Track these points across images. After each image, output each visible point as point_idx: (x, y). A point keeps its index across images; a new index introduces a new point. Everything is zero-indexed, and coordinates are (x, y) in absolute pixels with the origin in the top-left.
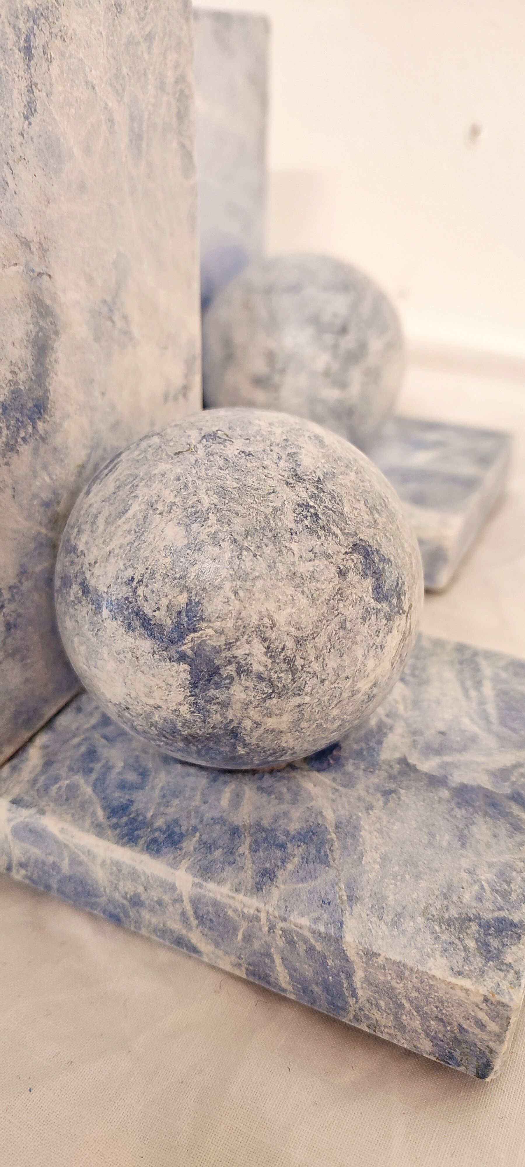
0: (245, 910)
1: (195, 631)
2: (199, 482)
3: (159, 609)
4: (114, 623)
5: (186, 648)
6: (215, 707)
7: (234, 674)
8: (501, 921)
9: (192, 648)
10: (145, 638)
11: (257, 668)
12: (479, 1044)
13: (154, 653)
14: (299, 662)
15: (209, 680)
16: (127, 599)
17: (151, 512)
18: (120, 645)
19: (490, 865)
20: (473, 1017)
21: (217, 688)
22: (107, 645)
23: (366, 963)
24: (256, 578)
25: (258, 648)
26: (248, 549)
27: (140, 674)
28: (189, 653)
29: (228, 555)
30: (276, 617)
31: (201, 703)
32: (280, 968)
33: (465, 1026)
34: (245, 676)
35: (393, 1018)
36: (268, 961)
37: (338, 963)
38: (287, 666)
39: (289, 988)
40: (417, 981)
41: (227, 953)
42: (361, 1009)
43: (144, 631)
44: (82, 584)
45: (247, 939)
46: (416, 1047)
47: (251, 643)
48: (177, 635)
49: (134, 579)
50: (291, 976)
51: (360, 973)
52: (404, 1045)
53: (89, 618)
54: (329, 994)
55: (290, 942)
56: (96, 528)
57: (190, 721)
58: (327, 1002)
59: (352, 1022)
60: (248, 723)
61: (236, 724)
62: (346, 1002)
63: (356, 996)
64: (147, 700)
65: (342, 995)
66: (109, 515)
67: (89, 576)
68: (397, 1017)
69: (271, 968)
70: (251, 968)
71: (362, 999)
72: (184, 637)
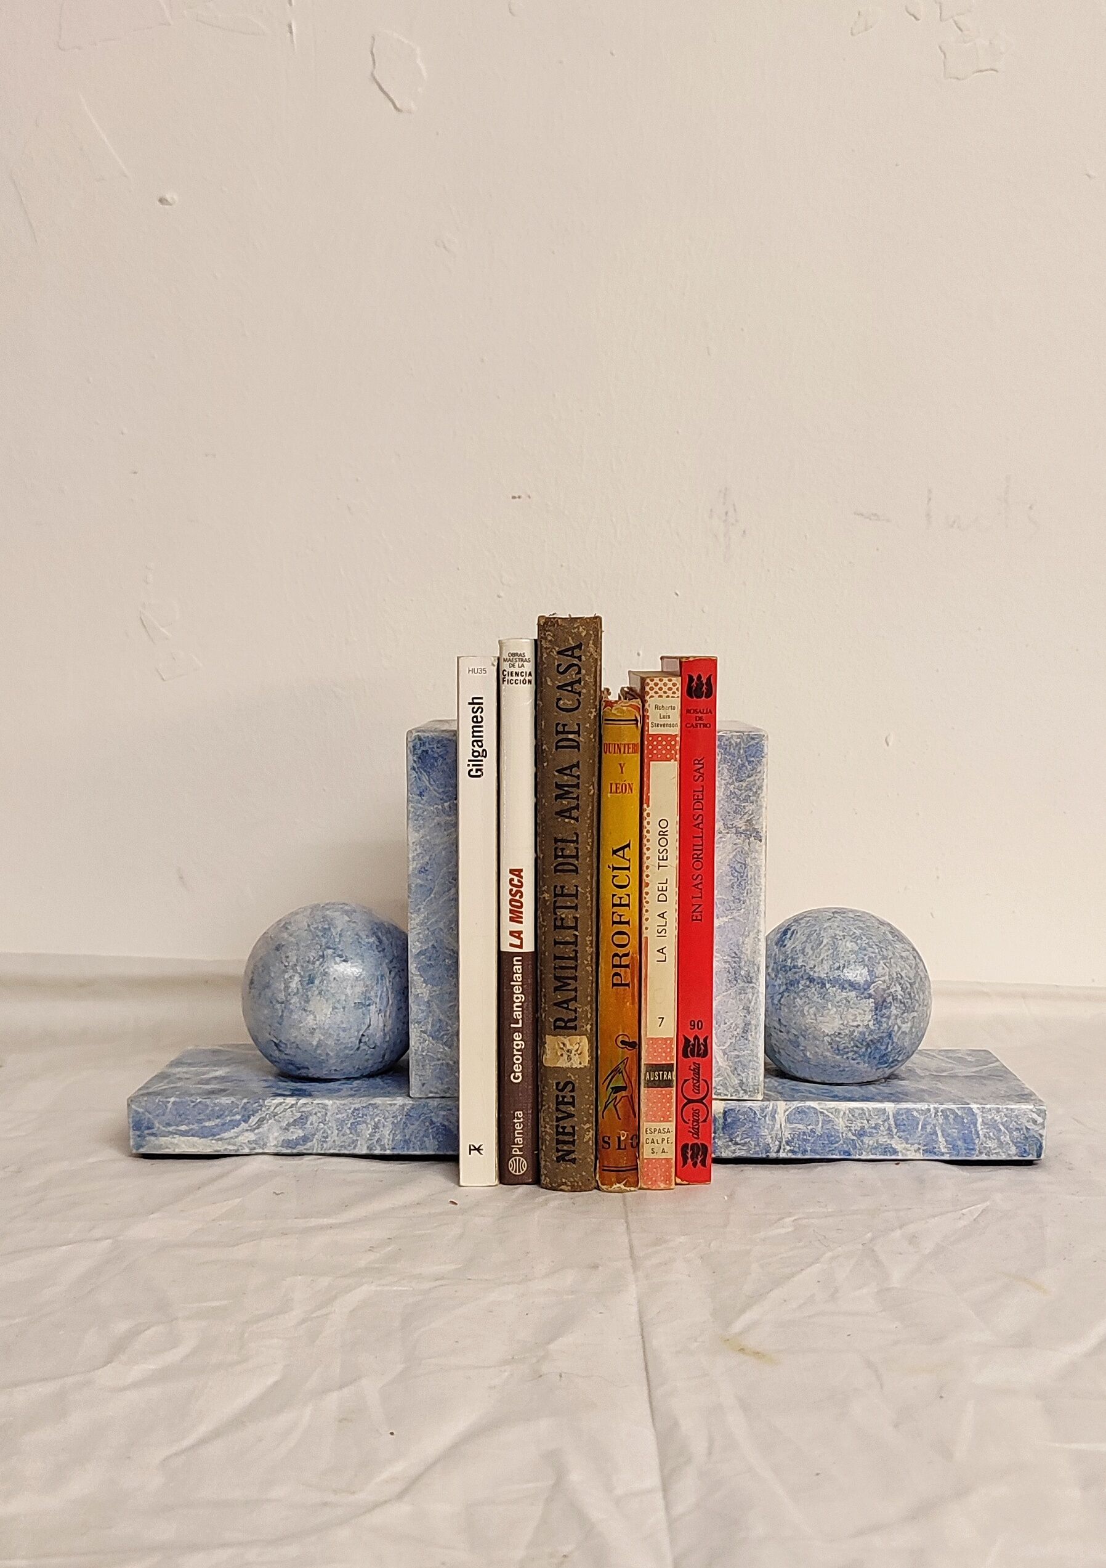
0: (923, 1108)
1: (874, 983)
2: (850, 927)
4: (834, 989)
5: (871, 991)
6: (884, 1019)
7: (892, 1001)
8: (1022, 1093)
9: (874, 991)
10: (853, 992)
11: (899, 997)
12: (1035, 1134)
13: (857, 997)
14: (912, 995)
15: (882, 1005)
17: (835, 940)
18: (838, 998)
19: (1003, 1087)
20: (1031, 1118)
21: (885, 1009)
22: (831, 1001)
23: (982, 1112)
24: (890, 958)
25: (899, 988)
27: (850, 1009)
28: (873, 993)
29: (877, 951)
30: (902, 974)
31: (879, 1018)
32: (941, 1139)
33: (1029, 1127)
34: (895, 1002)
35: (996, 1141)
36: (934, 1137)
37: (969, 1118)
38: (908, 996)
39: (945, 1150)
40: (1005, 1110)
41: (912, 1144)
42: (982, 1144)
43: (850, 988)
44: (807, 979)
45: (924, 1128)
46: (1009, 1155)
47: (895, 985)
48: (866, 987)
49: (840, 967)
50: (946, 1141)
51: (980, 1120)
52: (1003, 1157)
53: (815, 992)
54: (966, 1143)
55: (946, 1117)
56: (805, 954)
57: (872, 1031)
58: (965, 1150)
59: (977, 1156)
60: (896, 1028)
61: (891, 1029)
62: (975, 1143)
63: (978, 1137)
64: (852, 1024)
65: (973, 1139)
66: (810, 947)
67: (811, 973)
68: (999, 1140)
69: (936, 1142)
70: (925, 1148)
71: (982, 1137)
72: (869, 987)
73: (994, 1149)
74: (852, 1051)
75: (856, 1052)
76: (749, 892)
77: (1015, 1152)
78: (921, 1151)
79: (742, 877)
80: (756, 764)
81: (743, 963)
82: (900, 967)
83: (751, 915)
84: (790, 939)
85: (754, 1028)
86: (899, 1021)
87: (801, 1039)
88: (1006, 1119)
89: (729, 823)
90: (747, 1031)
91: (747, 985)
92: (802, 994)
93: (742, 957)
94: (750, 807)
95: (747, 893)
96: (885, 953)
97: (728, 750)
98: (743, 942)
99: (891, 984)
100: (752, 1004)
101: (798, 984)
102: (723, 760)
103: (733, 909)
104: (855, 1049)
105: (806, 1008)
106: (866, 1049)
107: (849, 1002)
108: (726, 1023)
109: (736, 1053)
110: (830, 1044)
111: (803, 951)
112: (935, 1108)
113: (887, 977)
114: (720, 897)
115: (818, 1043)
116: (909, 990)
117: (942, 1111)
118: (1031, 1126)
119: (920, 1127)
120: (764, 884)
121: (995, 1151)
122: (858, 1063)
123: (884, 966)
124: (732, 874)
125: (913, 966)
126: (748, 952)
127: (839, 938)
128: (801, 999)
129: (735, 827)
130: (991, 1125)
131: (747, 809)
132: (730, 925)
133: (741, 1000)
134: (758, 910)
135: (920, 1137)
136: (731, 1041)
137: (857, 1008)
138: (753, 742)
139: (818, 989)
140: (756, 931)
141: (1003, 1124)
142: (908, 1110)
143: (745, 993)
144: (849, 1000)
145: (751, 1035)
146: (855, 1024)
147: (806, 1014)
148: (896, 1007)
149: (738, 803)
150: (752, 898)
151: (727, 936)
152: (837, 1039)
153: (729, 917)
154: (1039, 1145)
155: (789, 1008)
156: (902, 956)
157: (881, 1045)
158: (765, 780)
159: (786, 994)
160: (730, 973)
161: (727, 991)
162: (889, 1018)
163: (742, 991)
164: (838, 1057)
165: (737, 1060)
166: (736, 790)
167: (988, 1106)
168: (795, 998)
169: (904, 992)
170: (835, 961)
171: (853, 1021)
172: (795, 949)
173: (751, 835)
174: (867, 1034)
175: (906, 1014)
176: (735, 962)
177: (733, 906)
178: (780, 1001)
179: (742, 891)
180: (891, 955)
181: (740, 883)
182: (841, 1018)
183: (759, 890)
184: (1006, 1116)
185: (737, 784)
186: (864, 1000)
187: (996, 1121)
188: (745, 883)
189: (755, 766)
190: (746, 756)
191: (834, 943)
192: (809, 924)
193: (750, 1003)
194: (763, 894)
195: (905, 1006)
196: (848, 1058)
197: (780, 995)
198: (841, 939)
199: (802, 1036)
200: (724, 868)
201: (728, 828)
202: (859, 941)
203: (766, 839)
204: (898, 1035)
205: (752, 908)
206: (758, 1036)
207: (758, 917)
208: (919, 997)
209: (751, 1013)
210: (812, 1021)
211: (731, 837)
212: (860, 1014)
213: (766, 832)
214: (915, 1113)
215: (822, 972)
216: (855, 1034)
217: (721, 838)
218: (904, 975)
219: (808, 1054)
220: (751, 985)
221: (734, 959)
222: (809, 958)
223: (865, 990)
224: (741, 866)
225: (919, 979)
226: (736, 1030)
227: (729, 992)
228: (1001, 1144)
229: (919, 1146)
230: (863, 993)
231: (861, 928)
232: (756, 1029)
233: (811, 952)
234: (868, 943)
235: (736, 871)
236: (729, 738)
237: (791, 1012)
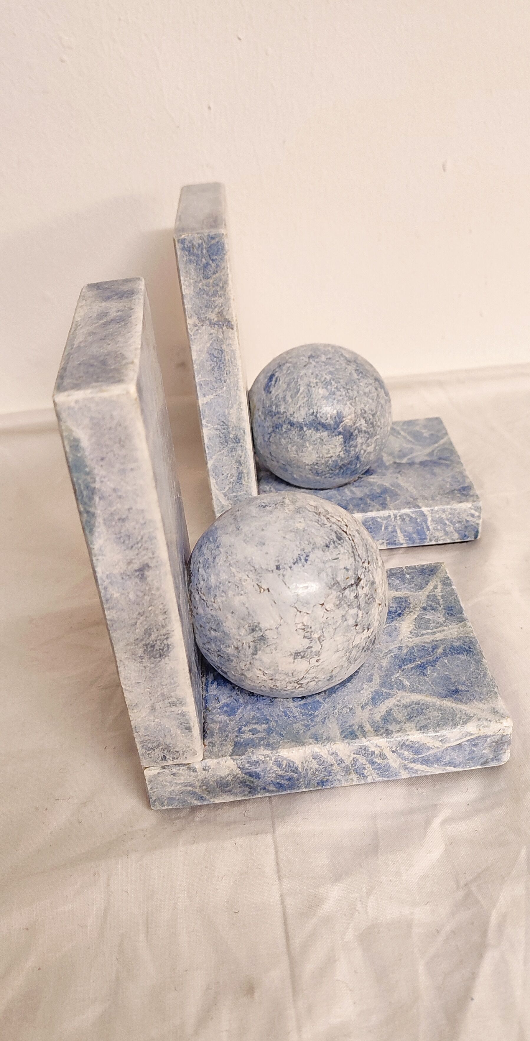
0: (385, 516)
1: (342, 422)
2: (321, 373)
3: (327, 419)
4: (310, 431)
5: (340, 429)
6: (352, 449)
7: (357, 433)
8: (462, 487)
9: (342, 429)
10: (325, 432)
11: (364, 429)
13: (329, 436)
14: (375, 423)
15: (350, 439)
16: (314, 420)
17: (310, 388)
18: (314, 438)
19: (448, 477)
20: (469, 513)
21: (353, 441)
22: (308, 440)
23: (431, 513)
24: (356, 398)
25: (363, 421)
26: (349, 389)
27: (324, 446)
28: (342, 431)
29: (344, 393)
32: (400, 534)
33: (468, 519)
34: (360, 433)
35: (443, 531)
36: (394, 534)
37: (421, 518)
38: (371, 426)
39: (404, 542)
40: (449, 510)
41: (378, 540)
42: (432, 535)
43: (323, 429)
44: (288, 423)
45: (386, 528)
46: (452, 539)
47: (360, 420)
48: (336, 426)
49: (314, 412)
50: (404, 535)
51: (430, 519)
52: (449, 541)
53: (296, 434)
54: (419, 535)
55: (403, 520)
56: (286, 401)
57: (342, 458)
58: (419, 539)
59: (428, 542)
60: (362, 452)
61: (358, 453)
62: (426, 535)
63: (429, 530)
64: (326, 456)
65: (424, 532)
66: (290, 395)
67: (292, 419)
68: (445, 530)
69: (396, 537)
70: (388, 541)
71: (431, 530)
72: (338, 426)
73: (442, 537)
74: (328, 473)
75: (331, 474)
76: (228, 372)
77: (457, 537)
78: (385, 544)
79: (220, 361)
80: (220, 262)
81: (231, 429)
82: (364, 403)
83: (233, 390)
84: (275, 387)
85: (246, 475)
86: (364, 447)
87: (288, 467)
88: (450, 516)
89: (203, 316)
90: (241, 478)
91: (236, 444)
92: (285, 435)
93: (229, 424)
94: (219, 301)
95: (227, 374)
96: (351, 394)
97: (192, 251)
98: (229, 413)
99: (356, 420)
100: (242, 458)
101: (281, 427)
102: (188, 261)
103: (217, 388)
104: (330, 472)
105: (289, 446)
106: (340, 471)
107: (323, 440)
108: (223, 474)
109: (234, 494)
110: (311, 470)
111: (284, 399)
112: (394, 515)
113: (353, 415)
114: (204, 379)
115: (301, 470)
116: (371, 420)
117: (400, 516)
118: (469, 519)
119: (383, 528)
120: (240, 365)
121: (442, 538)
122: (334, 479)
123: (350, 406)
124: (211, 360)
125: (375, 398)
126: (234, 420)
127: (313, 386)
128: (285, 439)
129: (208, 319)
130: (440, 521)
131: (217, 302)
132: (215, 401)
133: (233, 456)
134: (237, 387)
135: (383, 535)
136: (229, 486)
137: (330, 444)
138: (213, 242)
139: (297, 432)
140: (238, 403)
141: (448, 520)
142: (373, 519)
143: (235, 451)
144: (323, 438)
145: (245, 480)
146: (329, 455)
147: (290, 450)
148: (362, 437)
149: (208, 298)
150: (231, 378)
151: (214, 409)
152: (316, 467)
153: (214, 394)
154: (476, 530)
155: (276, 446)
156: (365, 393)
157: (351, 465)
158: (230, 276)
159: (273, 435)
160: (221, 438)
161: (220, 451)
162: (356, 446)
163: (233, 450)
164: (318, 478)
165: (236, 499)
166: (205, 287)
167: (436, 508)
168: (280, 439)
169: (367, 423)
170: (309, 408)
171: (327, 454)
172: (278, 397)
173: (223, 325)
174: (339, 461)
175: (370, 440)
176: (224, 429)
177: (216, 385)
178: (269, 439)
179: (222, 373)
180: (355, 393)
181: (219, 366)
182: (317, 453)
183: (236, 370)
184: (450, 514)
185: (204, 281)
186: (335, 437)
187: (442, 518)
188: (224, 366)
189: (219, 263)
190: (209, 256)
191: (309, 390)
192: (289, 372)
193: (241, 457)
194: (240, 373)
195: (369, 434)
196: (326, 477)
197: (269, 435)
198: (314, 387)
199: (289, 465)
200: (204, 356)
201: (203, 321)
202: (329, 387)
203: (237, 327)
204: (364, 456)
205: (232, 385)
206: (250, 481)
207: (239, 392)
208: (381, 423)
209: (243, 465)
210: (295, 456)
211: (206, 329)
212: (332, 448)
213: (236, 320)
214: (379, 520)
215: (300, 416)
216: (330, 462)
217: (197, 330)
218: (366, 409)
219: (295, 476)
220: (240, 444)
221: (223, 427)
222: (289, 405)
223: (335, 429)
224: (218, 352)
225: (380, 408)
226: (232, 478)
227: (222, 452)
228: (446, 533)
229: (383, 541)
230: (333, 432)
231: (331, 373)
232: (247, 475)
233: (290, 400)
234: (337, 388)
235: (215, 357)
236: (191, 241)
237: (277, 448)
